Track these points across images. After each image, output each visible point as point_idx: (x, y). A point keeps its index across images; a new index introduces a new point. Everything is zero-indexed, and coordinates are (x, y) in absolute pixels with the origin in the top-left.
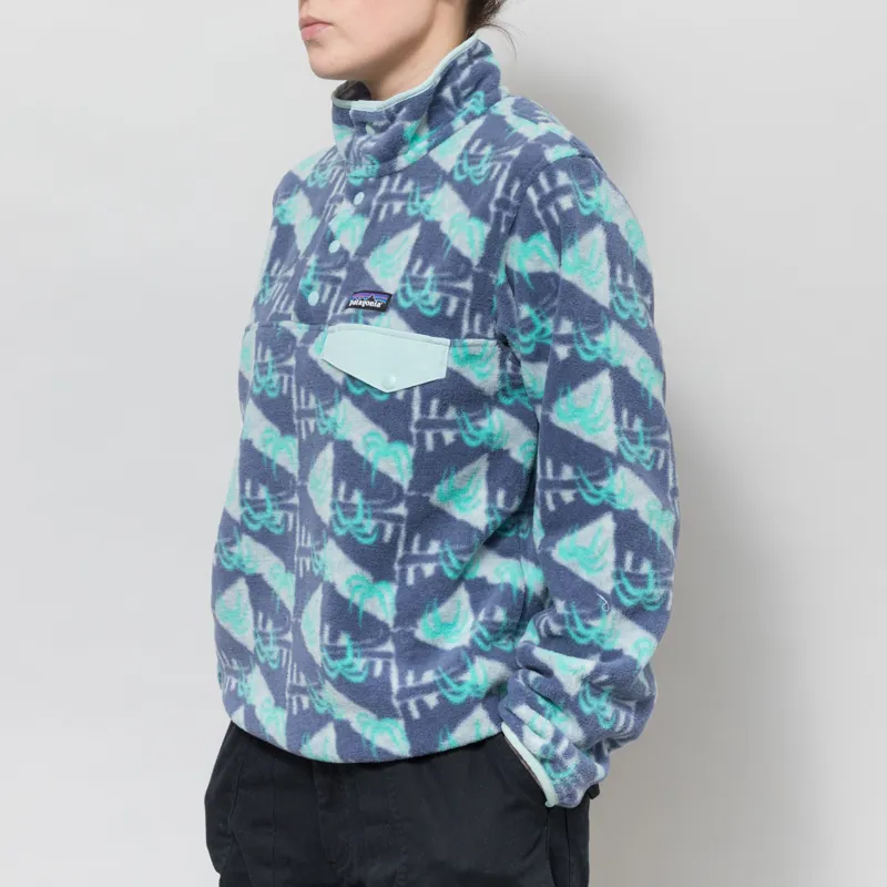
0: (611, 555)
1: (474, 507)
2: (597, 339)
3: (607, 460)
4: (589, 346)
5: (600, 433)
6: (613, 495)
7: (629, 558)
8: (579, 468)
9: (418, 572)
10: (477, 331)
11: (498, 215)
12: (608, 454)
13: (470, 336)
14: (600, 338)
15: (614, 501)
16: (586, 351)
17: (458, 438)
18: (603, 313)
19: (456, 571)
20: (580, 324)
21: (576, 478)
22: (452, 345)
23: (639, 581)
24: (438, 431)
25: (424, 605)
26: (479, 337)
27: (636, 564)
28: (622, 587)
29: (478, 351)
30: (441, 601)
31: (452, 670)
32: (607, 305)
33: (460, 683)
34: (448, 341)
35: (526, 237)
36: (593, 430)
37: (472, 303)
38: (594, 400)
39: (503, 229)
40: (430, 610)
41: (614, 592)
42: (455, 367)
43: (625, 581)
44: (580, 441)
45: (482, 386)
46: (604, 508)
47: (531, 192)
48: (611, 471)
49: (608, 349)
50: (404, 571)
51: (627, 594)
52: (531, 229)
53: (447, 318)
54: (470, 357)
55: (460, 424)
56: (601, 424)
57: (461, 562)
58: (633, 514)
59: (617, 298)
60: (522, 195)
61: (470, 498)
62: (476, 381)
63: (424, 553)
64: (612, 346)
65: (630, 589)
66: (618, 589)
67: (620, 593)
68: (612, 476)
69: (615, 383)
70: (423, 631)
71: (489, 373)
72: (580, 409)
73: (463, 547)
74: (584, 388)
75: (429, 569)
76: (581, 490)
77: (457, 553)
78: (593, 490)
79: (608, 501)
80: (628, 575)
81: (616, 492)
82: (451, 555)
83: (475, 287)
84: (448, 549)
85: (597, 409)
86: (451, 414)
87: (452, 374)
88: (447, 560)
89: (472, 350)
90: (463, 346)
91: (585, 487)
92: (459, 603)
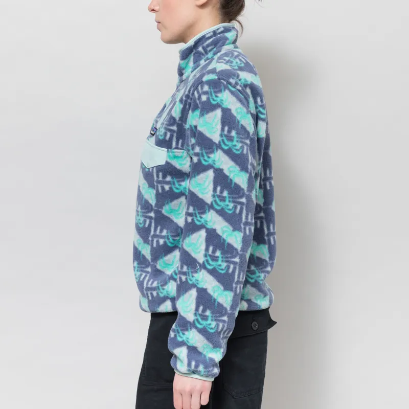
0: (203, 247)
1: (181, 217)
2: (210, 155)
3: (207, 207)
4: (206, 158)
5: (205, 195)
6: (207, 221)
7: (211, 249)
8: (196, 208)
9: (158, 242)
10: (180, 146)
11: (186, 101)
12: (207, 204)
13: (176, 148)
14: (212, 156)
15: (207, 224)
16: (205, 160)
17: (171, 189)
18: (215, 145)
19: (172, 243)
20: (203, 149)
21: (194, 212)
22: (168, 151)
23: (215, 259)
24: (162, 185)
25: (159, 256)
26: (181, 149)
27: (214, 251)
28: (207, 261)
29: (180, 155)
30: (166, 254)
31: (162, 284)
32: (217, 142)
33: (163, 289)
34: (166, 150)
35: (193, 111)
36: (203, 193)
37: (177, 135)
38: (205, 182)
39: (187, 107)
40: (162, 258)
41: (204, 263)
42: (169, 160)
43: (209, 258)
44: (197, 197)
45: (181, 169)
46: (202, 227)
47: (196, 92)
48: (207, 211)
49: (214, 161)
50: (152, 241)
51: (209, 264)
52: (196, 108)
53: (166, 140)
54: (175, 157)
55: (172, 183)
56: (206, 191)
57: (174, 240)
58: (214, 230)
59: (223, 140)
60: (193, 94)
61: (180, 213)
62: (178, 166)
63: (161, 234)
64: (216, 159)
65: (211, 262)
66: (205, 262)
67: (206, 264)
68: (207, 213)
69: (215, 175)
70: (160, 265)
71: (185, 164)
72: (200, 184)
73: (174, 234)
74: (202, 175)
75: (161, 242)
76: (195, 218)
77: (172, 236)
78: (199, 219)
79: (204, 223)
80: (210, 255)
81: (208, 220)
82: (170, 237)
83: (178, 129)
84: (169, 234)
85: (206, 184)
86: (169, 178)
87: (167, 163)
88: (168, 239)
89: (176, 154)
90: (172, 152)
91: (196, 216)
92: (175, 256)
